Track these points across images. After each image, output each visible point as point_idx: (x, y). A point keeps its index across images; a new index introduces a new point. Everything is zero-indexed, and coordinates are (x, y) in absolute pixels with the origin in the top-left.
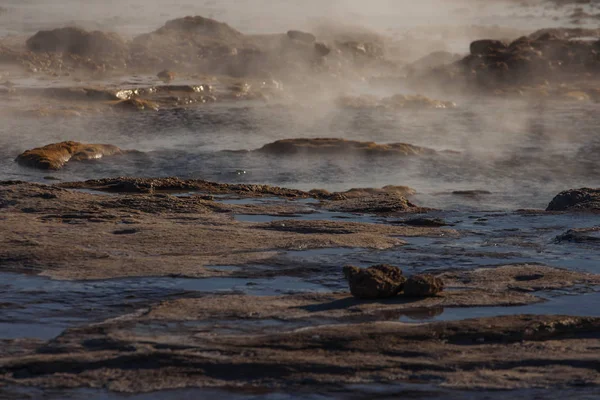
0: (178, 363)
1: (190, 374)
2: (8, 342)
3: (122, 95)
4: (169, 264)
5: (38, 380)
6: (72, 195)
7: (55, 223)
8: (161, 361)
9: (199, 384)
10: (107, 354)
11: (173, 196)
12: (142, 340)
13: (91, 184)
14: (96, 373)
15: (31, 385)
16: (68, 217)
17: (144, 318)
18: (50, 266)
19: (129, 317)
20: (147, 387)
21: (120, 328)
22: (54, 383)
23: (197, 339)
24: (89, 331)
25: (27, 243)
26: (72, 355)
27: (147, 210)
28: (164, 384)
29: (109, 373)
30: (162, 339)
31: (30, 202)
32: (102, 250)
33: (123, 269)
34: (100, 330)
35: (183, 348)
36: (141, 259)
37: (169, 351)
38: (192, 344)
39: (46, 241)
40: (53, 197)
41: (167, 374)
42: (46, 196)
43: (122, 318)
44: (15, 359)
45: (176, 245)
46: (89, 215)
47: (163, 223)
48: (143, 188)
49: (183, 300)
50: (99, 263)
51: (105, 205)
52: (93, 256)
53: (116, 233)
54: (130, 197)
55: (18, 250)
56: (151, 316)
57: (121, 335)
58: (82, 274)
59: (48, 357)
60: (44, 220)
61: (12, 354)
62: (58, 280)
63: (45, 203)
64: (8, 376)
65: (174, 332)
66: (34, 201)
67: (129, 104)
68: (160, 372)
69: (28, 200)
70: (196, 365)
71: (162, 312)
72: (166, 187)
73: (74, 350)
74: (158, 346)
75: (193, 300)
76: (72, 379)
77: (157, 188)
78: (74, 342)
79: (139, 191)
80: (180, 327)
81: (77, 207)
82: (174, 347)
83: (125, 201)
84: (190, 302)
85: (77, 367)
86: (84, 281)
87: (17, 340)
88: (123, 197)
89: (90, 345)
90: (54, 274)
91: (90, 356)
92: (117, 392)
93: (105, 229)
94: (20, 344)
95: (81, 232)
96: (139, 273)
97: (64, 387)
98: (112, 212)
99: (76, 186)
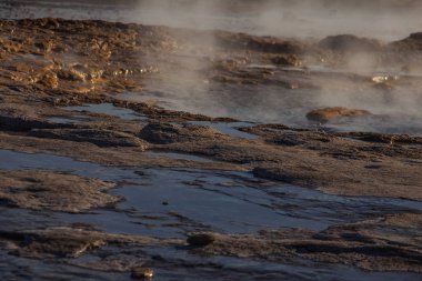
0: (403, 255)
1: (411, 263)
2: (294, 229)
3: (377, 79)
4: (401, 190)
5: (311, 256)
6: (340, 141)
7: (327, 158)
8: (391, 252)
9: (416, 270)
10: (356, 244)
11: (406, 147)
12: (380, 237)
13: (352, 135)
14: (349, 255)
15: (307, 258)
16: (336, 155)
17: (382, 224)
18: (324, 184)
19: (372, 222)
20: (381, 268)
21: (366, 228)
22: (322, 259)
23: (417, 241)
24: (346, 228)
25: (310, 169)
26: (334, 242)
27: (388, 154)
28: (393, 268)
29: (357, 256)
30: (393, 238)
31: (313, 143)
32: (356, 177)
33: (369, 191)
34: (353, 228)
35: (407, 245)
36: (381, 185)
37: (397, 246)
38: (413, 243)
39: (322, 169)
40: (328, 141)
41: (395, 261)
42: (324, 140)
43: (367, 222)
44: (299, 241)
45: (406, 178)
46: (349, 154)
47: (397, 163)
48: (386, 140)
49: (408, 214)
50: (355, 186)
51: (360, 149)
52: (351, 181)
53: (367, 167)
54: (377, 145)
55: (303, 172)
56: (387, 223)
57: (366, 233)
58: (343, 192)
59: (319, 242)
60: (321, 155)
61: (296, 237)
62: (328, 194)
63: (322, 144)
64: (293, 251)
65: (401, 235)
66: (316, 142)
67: (381, 86)
68: (391, 259)
69: (312, 142)
70: (413, 257)
71: (394, 220)
72: (401, 141)
73: (336, 239)
74: (390, 242)
75: (414, 215)
76: (332, 257)
77: (396, 141)
78: (336, 234)
79: (382, 141)
80: (405, 231)
81: (343, 149)
82: (401, 244)
83: (374, 148)
84: (413, 216)
85: (336, 250)
86: (344, 196)
87: (300, 229)
88: (373, 144)
89: (346, 237)
90: (326, 190)
91: (345, 244)
92: (362, 269)
93: (359, 164)
94: (302, 232)
95: (344, 164)
96: (380, 194)
97: (328, 262)
98: (365, 154)
99: (344, 135)
